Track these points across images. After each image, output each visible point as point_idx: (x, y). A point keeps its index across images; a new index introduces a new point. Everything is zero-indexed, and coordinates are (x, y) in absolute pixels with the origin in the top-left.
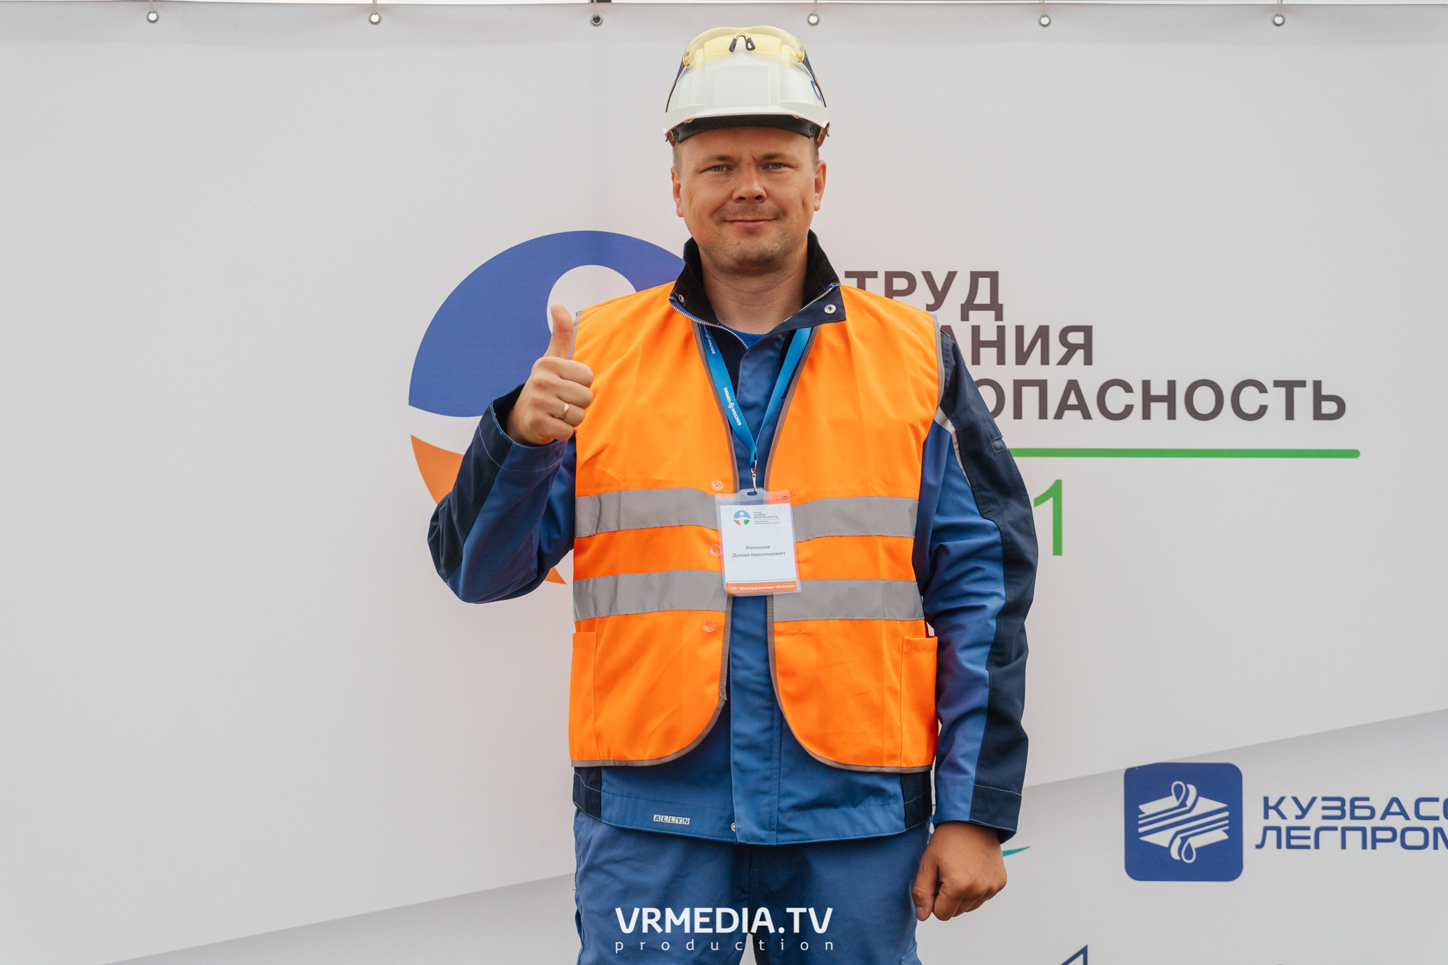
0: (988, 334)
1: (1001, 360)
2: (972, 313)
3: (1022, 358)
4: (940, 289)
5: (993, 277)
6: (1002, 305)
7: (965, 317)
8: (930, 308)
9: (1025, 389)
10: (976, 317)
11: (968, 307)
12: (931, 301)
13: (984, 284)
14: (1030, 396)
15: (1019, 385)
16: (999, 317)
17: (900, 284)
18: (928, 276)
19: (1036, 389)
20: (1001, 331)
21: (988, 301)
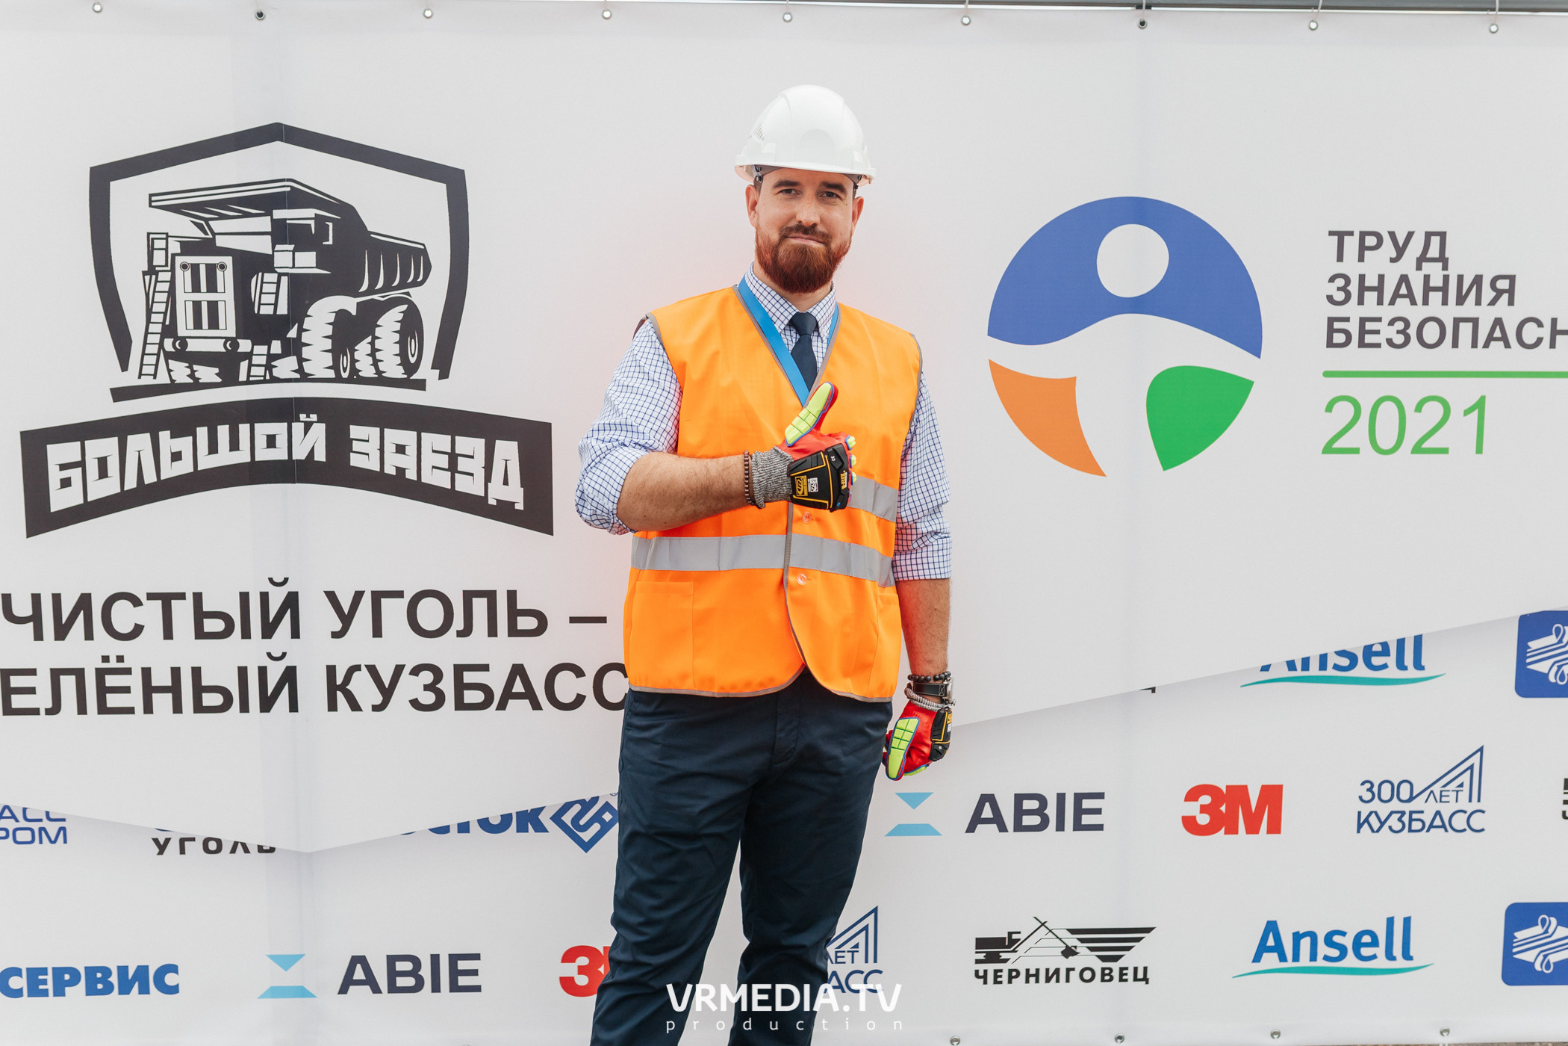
0: (1436, 281)
1: (1445, 302)
2: (1424, 264)
3: (1461, 300)
4: (1401, 245)
5: (1443, 235)
6: (1448, 259)
7: (1419, 268)
8: (1393, 260)
9: (1462, 325)
10: (1427, 267)
11: (1422, 259)
12: (1394, 255)
13: (1435, 241)
14: (1466, 329)
15: (1457, 321)
16: (1445, 268)
17: (1370, 241)
18: (1392, 235)
19: (1470, 325)
20: (1446, 278)
21: (1437, 256)
